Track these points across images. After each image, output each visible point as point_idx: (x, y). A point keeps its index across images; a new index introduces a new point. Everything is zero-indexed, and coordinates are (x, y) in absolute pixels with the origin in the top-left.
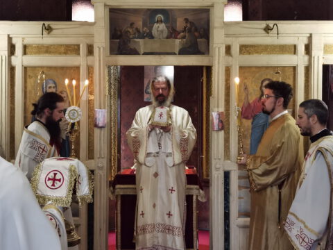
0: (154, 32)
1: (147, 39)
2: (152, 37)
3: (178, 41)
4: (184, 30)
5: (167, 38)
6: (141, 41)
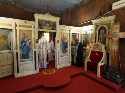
0: (47, 25)
2: (46, 26)
3: (51, 27)
5: (49, 26)
6: (44, 26)
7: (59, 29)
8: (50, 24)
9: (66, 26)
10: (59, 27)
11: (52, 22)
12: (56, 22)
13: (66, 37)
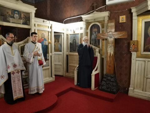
1: (13, 18)
3: (22, 21)
4: (23, 18)
6: (11, 19)
7: (35, 24)
8: (21, 15)
9: (45, 20)
10: (35, 21)
11: (24, 12)
12: (30, 14)
13: (45, 37)
